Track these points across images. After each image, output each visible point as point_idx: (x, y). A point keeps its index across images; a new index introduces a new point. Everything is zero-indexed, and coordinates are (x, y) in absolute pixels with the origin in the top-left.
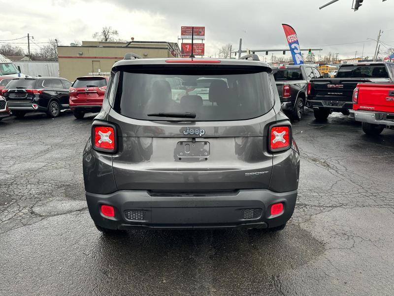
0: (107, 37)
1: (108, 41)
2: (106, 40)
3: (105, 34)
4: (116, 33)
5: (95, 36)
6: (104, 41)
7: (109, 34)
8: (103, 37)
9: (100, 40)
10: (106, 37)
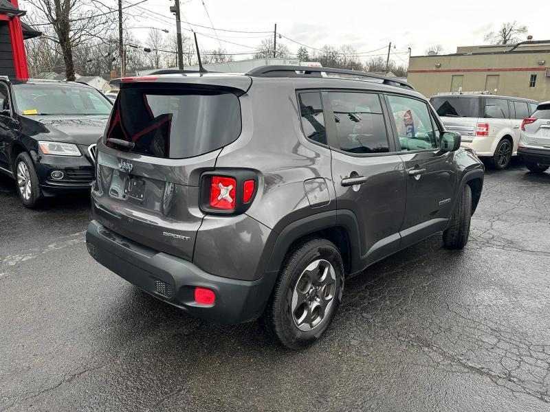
0: (507, 38)
1: (508, 43)
2: (505, 42)
3: (505, 33)
4: (524, 30)
5: (488, 37)
6: (501, 44)
7: (511, 32)
8: (501, 38)
9: (495, 43)
10: (505, 38)
